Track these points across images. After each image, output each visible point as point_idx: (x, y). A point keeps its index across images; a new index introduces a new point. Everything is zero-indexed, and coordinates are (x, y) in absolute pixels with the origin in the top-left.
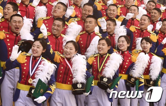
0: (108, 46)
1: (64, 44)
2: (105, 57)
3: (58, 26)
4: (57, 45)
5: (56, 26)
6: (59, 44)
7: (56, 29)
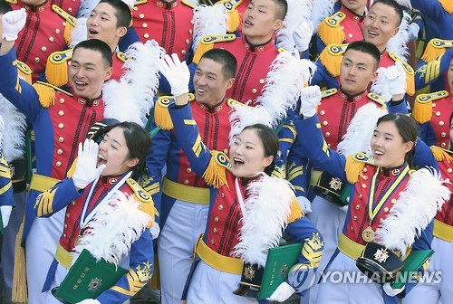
0: (405, 141)
1: (235, 130)
2: (397, 177)
3: (210, 76)
4: (209, 132)
5: (204, 76)
6: (217, 130)
7: (204, 84)
